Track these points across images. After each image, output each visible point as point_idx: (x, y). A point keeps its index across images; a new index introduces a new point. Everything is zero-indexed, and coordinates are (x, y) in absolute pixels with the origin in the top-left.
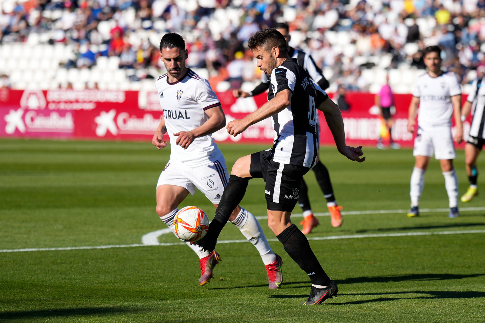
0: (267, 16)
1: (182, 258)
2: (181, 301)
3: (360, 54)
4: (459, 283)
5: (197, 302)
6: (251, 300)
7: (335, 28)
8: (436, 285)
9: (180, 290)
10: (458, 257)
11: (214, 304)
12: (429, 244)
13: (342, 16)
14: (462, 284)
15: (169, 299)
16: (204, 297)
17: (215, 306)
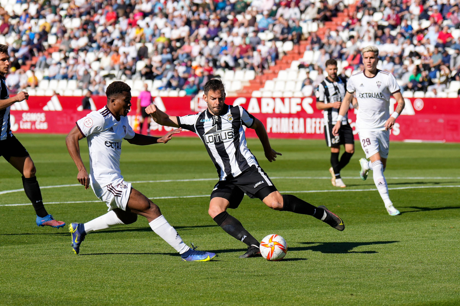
0: (35, 41)
1: (4, 216)
2: (12, 246)
3: (102, 69)
4: (208, 232)
5: (25, 247)
6: (63, 245)
7: (84, 50)
8: (192, 234)
9: (9, 239)
10: (202, 214)
11: (37, 249)
12: (179, 205)
13: (92, 40)
14: (210, 233)
15: (3, 245)
16: (28, 244)
17: (38, 250)
